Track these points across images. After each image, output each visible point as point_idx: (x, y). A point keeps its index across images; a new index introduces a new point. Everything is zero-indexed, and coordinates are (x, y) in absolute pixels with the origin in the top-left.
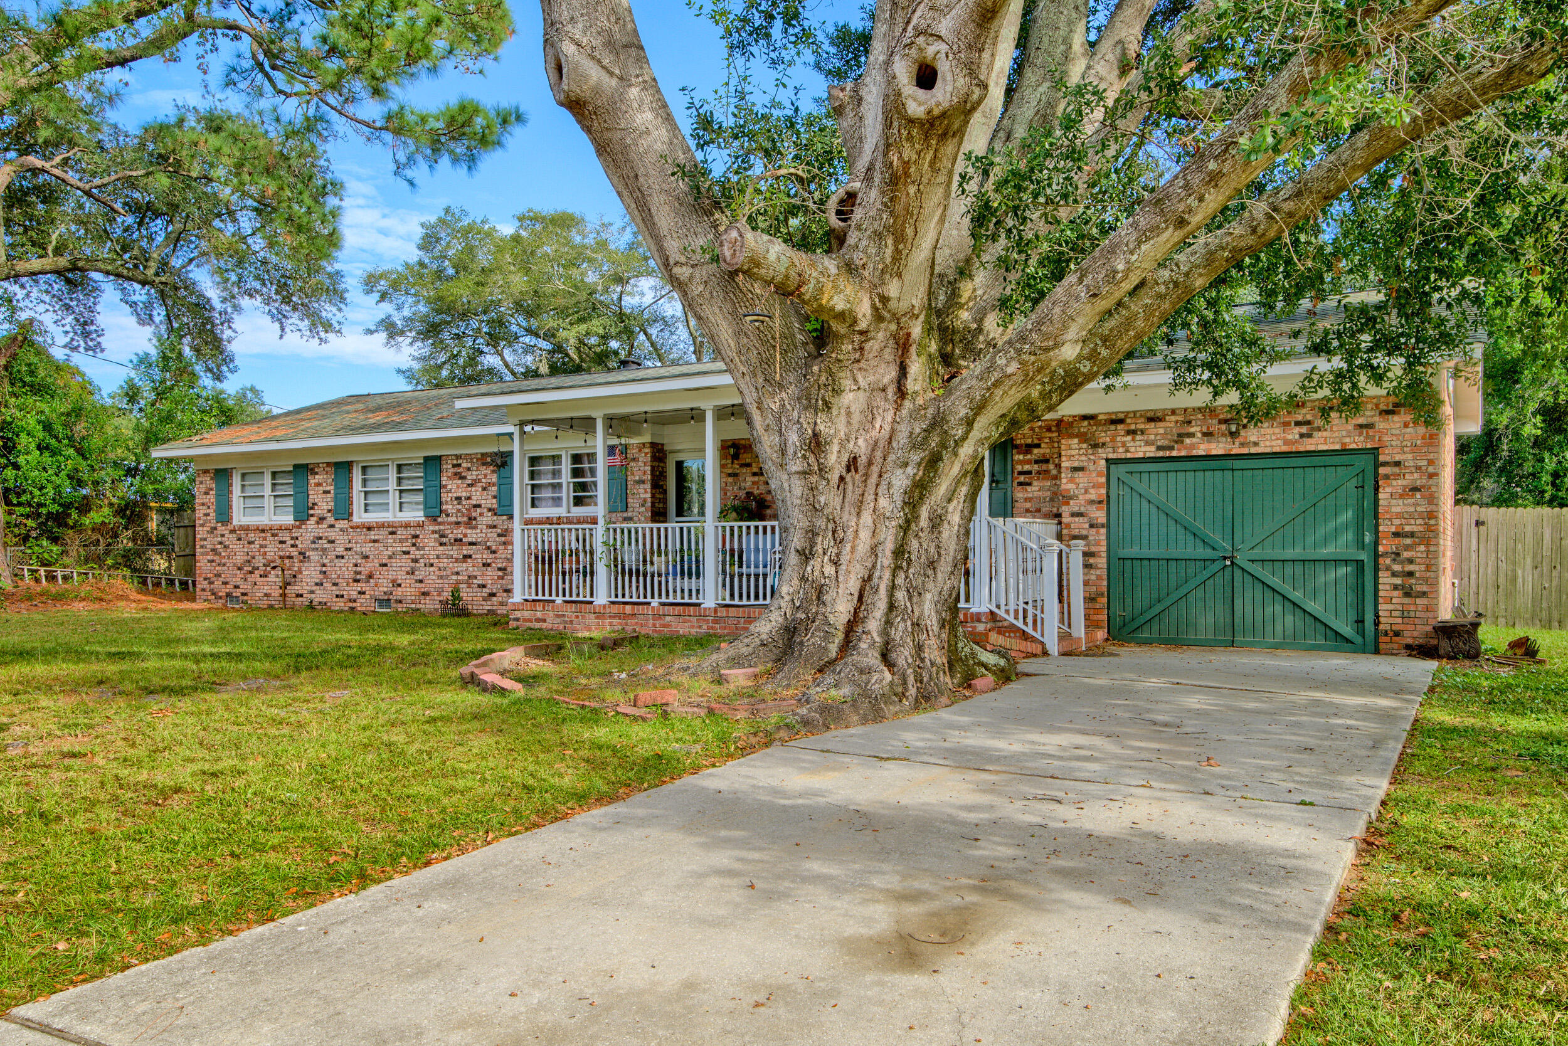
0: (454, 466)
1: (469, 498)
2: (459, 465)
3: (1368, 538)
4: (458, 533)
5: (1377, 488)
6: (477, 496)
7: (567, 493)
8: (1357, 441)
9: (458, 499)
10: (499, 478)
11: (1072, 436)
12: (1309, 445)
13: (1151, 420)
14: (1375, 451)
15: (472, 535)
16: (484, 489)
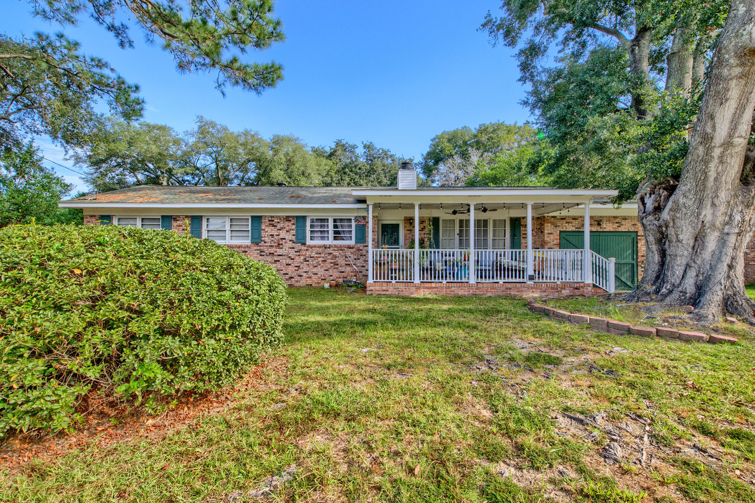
0: (269, 221)
1: (278, 235)
2: (273, 221)
3: (635, 257)
4: (272, 250)
5: (637, 243)
6: (283, 234)
7: (331, 235)
8: (632, 229)
9: (272, 235)
10: (297, 227)
11: (548, 223)
12: (620, 229)
13: (574, 219)
14: (637, 232)
15: (280, 251)
16: (287, 231)
